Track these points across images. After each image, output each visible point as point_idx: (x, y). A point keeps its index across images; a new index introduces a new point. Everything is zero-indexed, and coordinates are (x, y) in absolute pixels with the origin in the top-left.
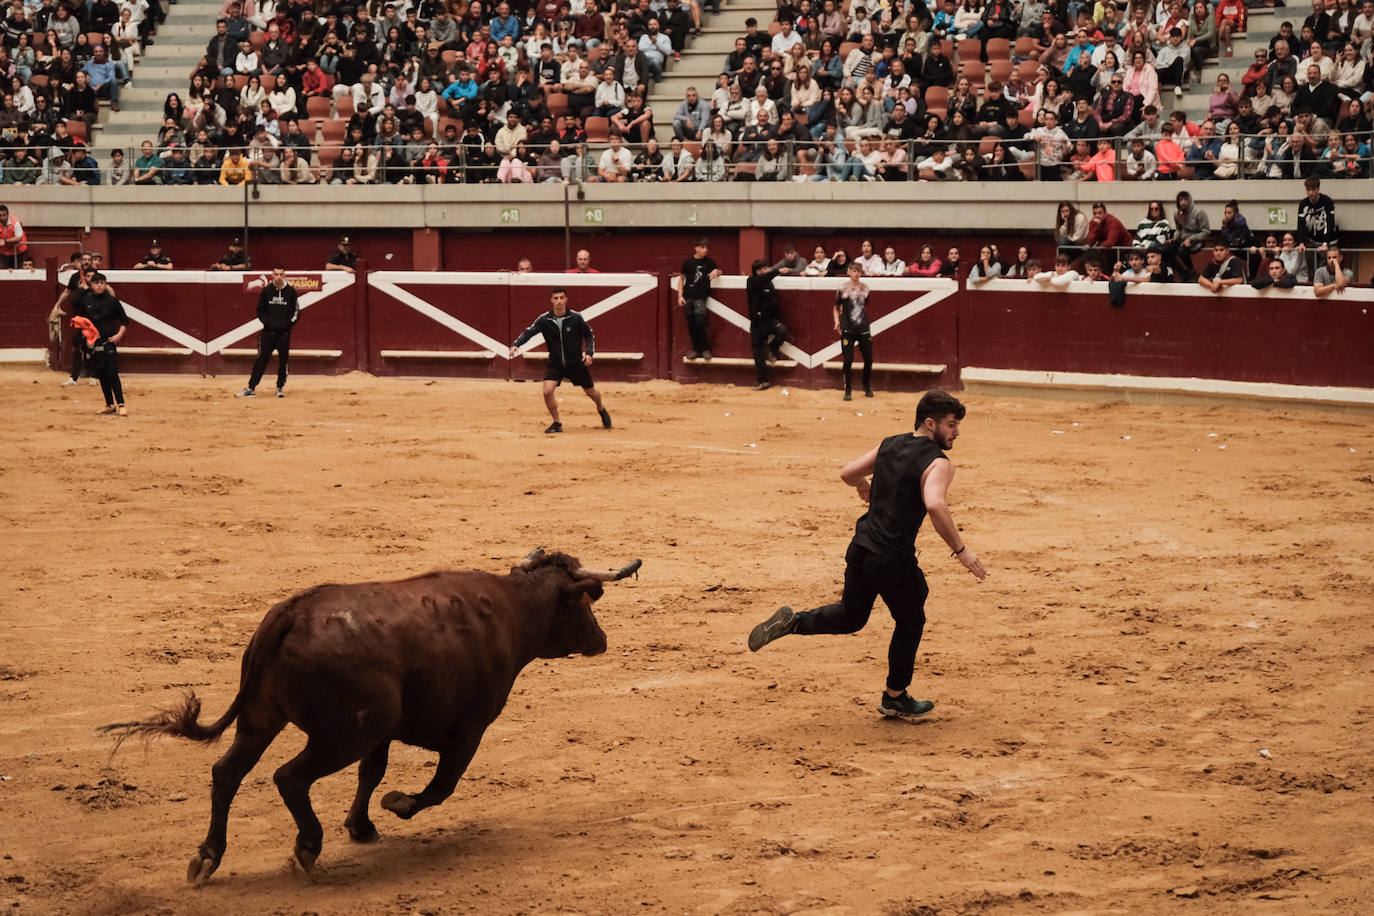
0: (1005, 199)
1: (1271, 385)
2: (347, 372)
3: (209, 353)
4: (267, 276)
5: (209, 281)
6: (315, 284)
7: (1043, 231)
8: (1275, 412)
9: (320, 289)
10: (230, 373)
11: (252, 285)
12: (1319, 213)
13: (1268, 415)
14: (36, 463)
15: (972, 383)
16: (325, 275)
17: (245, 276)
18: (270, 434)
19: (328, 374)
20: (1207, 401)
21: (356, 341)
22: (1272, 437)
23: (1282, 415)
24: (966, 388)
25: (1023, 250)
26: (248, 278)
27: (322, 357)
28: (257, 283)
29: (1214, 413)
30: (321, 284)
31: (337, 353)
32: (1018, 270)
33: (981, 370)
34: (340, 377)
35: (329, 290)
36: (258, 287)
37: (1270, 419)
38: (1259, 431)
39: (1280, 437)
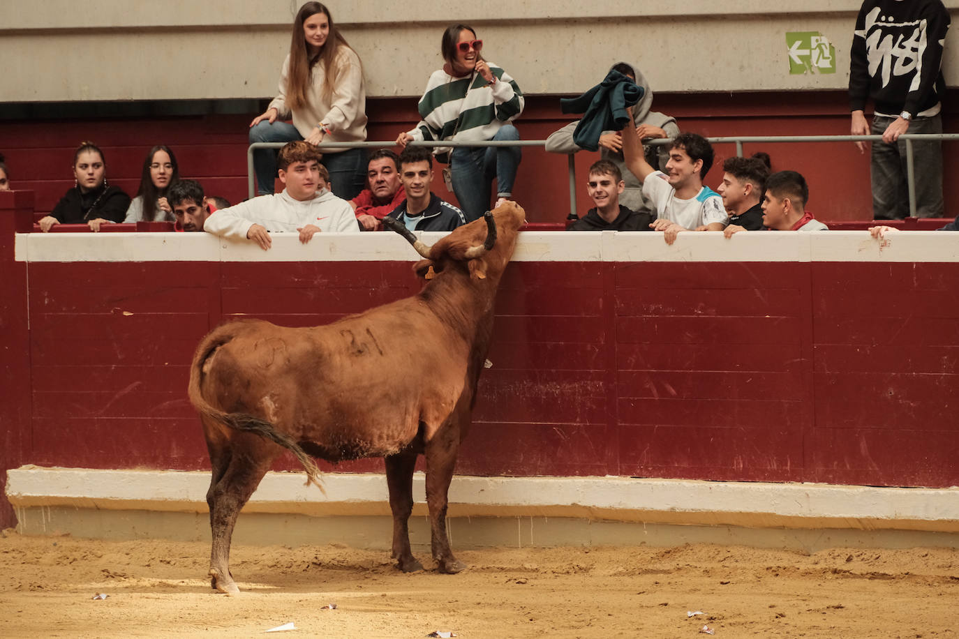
0: (108, 24)
1: (809, 487)
7: (213, 104)
8: (824, 557)
12: (908, 32)
13: (805, 564)
15: (36, 507)
20: (646, 534)
22: (817, 619)
23: (840, 564)
24: (23, 520)
25: (161, 156)
29: (667, 565)
32: (150, 209)
33: (59, 472)
37: (807, 573)
38: (782, 604)
39: (836, 619)
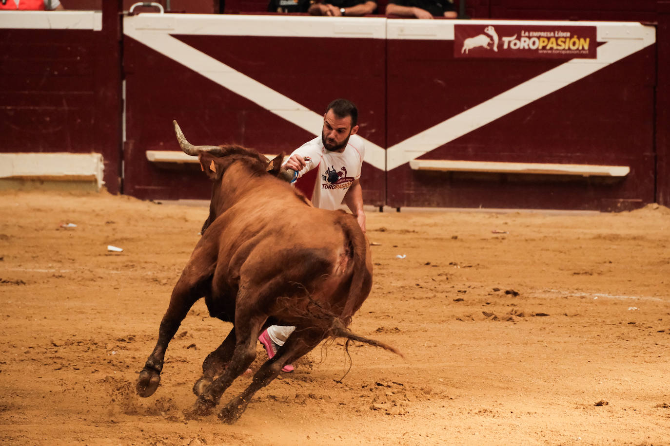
2: (639, 206)
3: (391, 167)
4: (497, 28)
5: (393, 35)
6: (584, 44)
9: (592, 54)
10: (429, 205)
11: (470, 44)
14: (62, 352)
16: (604, 28)
17: (457, 27)
18: (487, 309)
19: (604, 208)
21: (654, 149)
26: (463, 32)
27: (593, 178)
28: (481, 41)
30: (595, 45)
31: (622, 171)
34: (625, 213)
35: (606, 57)
36: (481, 48)
